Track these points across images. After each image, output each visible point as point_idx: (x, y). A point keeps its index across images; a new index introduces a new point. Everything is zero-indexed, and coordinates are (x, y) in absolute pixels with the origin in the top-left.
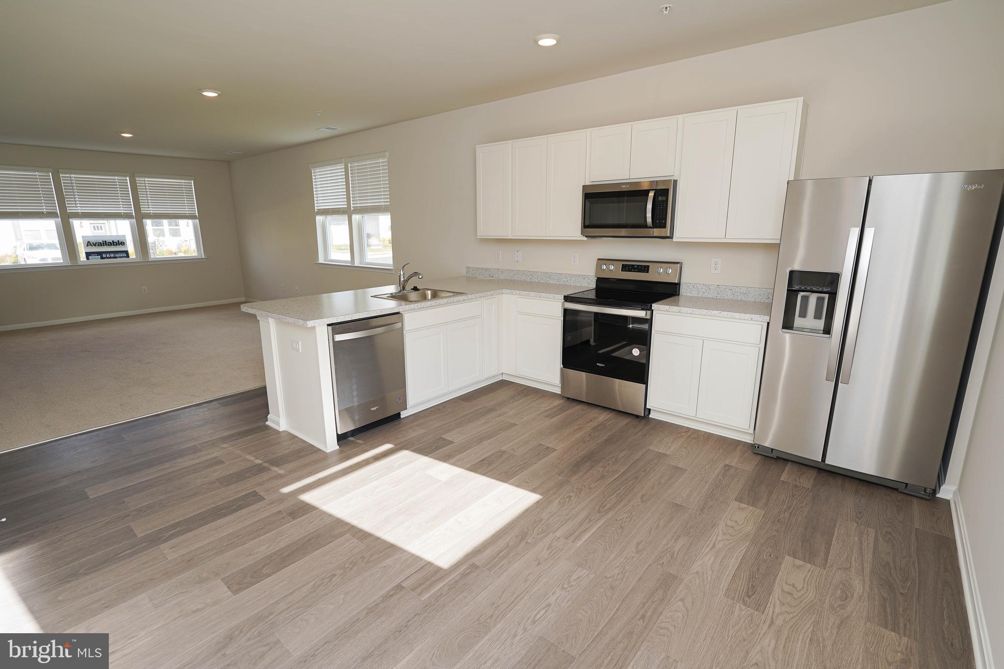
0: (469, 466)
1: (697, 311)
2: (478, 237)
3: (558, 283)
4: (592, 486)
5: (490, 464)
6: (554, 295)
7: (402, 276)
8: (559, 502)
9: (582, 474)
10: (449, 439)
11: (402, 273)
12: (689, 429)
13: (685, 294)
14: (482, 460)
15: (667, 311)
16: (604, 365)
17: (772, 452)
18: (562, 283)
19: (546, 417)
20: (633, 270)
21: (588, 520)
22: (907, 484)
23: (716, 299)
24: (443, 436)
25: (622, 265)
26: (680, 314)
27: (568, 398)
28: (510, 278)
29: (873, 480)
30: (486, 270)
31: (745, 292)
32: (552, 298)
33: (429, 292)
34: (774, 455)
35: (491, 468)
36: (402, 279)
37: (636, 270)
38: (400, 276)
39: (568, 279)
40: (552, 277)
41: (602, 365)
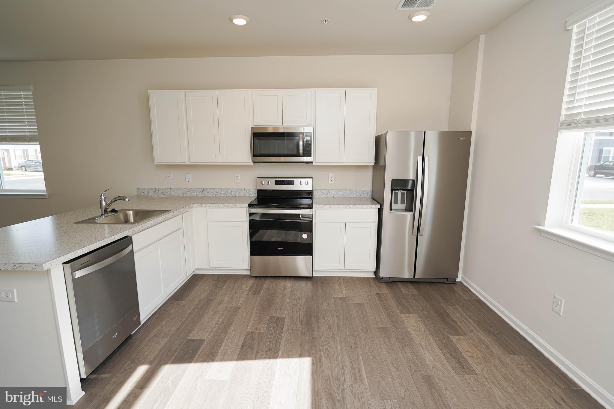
0: (236, 356)
1: (341, 206)
2: (155, 164)
3: (225, 195)
4: (331, 335)
5: (251, 347)
6: (240, 205)
7: (103, 201)
8: (325, 357)
9: (316, 329)
10: (197, 338)
11: (103, 198)
12: (340, 278)
13: (316, 196)
14: (242, 347)
15: (323, 208)
16: (283, 249)
17: (389, 279)
18: (229, 195)
19: (254, 294)
20: (283, 184)
21: (353, 362)
22: (448, 279)
23: (334, 198)
24: (189, 338)
25: (276, 180)
26: (331, 209)
27: (256, 277)
28: (182, 195)
29: (435, 281)
30: (159, 189)
31: (348, 193)
32: (239, 206)
33: (131, 212)
34: (390, 281)
35: (255, 350)
36: (104, 204)
37: (286, 184)
38: (101, 201)
39: (234, 192)
40: (221, 192)
41: (281, 249)
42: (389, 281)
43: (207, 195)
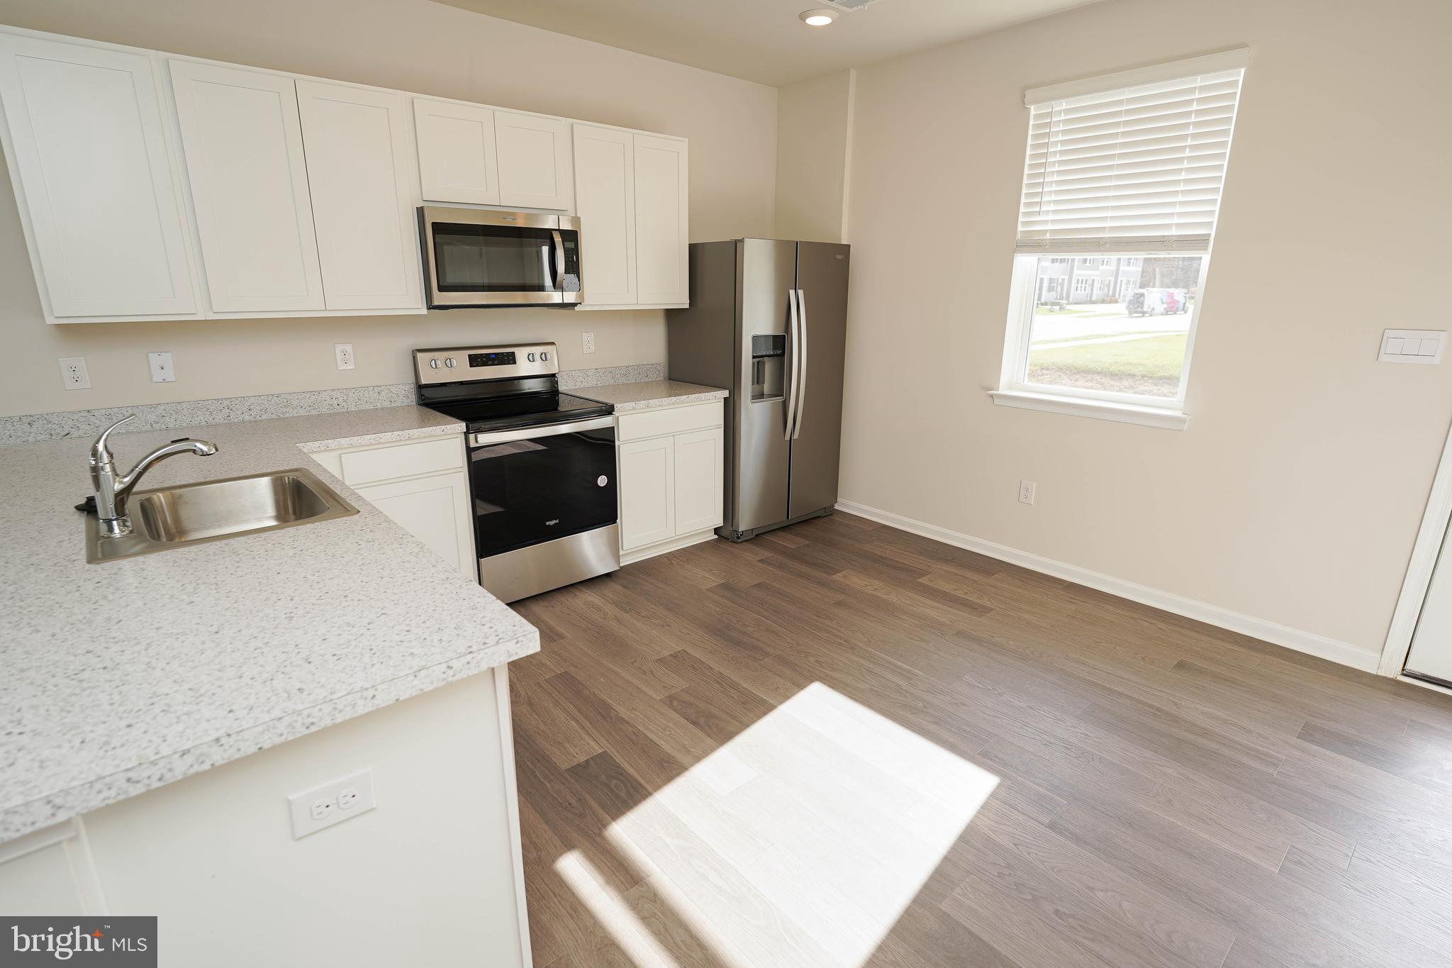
1: (666, 401)
2: (51, 322)
3: (314, 412)
6: (443, 427)
12: (665, 557)
16: (557, 521)
17: (752, 533)
20: (490, 363)
25: (468, 355)
26: (648, 410)
31: (625, 373)
34: (754, 535)
37: (496, 362)
39: (341, 400)
40: (295, 402)
41: (554, 522)
42: (752, 537)
43: (247, 418)
